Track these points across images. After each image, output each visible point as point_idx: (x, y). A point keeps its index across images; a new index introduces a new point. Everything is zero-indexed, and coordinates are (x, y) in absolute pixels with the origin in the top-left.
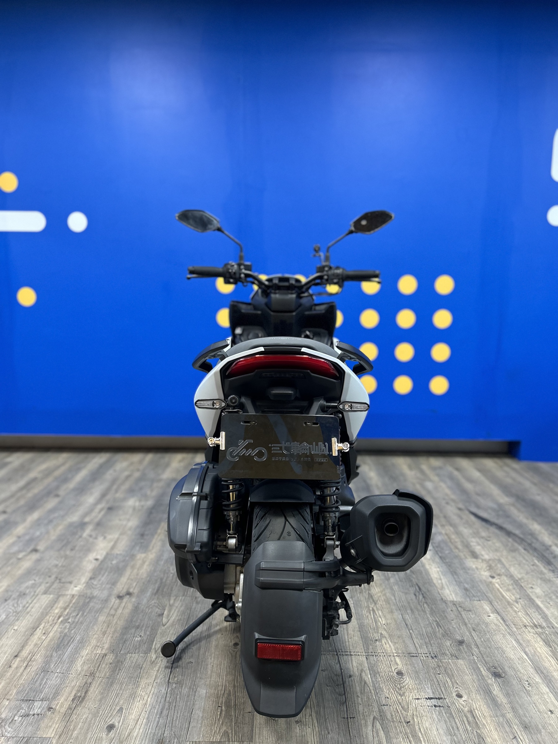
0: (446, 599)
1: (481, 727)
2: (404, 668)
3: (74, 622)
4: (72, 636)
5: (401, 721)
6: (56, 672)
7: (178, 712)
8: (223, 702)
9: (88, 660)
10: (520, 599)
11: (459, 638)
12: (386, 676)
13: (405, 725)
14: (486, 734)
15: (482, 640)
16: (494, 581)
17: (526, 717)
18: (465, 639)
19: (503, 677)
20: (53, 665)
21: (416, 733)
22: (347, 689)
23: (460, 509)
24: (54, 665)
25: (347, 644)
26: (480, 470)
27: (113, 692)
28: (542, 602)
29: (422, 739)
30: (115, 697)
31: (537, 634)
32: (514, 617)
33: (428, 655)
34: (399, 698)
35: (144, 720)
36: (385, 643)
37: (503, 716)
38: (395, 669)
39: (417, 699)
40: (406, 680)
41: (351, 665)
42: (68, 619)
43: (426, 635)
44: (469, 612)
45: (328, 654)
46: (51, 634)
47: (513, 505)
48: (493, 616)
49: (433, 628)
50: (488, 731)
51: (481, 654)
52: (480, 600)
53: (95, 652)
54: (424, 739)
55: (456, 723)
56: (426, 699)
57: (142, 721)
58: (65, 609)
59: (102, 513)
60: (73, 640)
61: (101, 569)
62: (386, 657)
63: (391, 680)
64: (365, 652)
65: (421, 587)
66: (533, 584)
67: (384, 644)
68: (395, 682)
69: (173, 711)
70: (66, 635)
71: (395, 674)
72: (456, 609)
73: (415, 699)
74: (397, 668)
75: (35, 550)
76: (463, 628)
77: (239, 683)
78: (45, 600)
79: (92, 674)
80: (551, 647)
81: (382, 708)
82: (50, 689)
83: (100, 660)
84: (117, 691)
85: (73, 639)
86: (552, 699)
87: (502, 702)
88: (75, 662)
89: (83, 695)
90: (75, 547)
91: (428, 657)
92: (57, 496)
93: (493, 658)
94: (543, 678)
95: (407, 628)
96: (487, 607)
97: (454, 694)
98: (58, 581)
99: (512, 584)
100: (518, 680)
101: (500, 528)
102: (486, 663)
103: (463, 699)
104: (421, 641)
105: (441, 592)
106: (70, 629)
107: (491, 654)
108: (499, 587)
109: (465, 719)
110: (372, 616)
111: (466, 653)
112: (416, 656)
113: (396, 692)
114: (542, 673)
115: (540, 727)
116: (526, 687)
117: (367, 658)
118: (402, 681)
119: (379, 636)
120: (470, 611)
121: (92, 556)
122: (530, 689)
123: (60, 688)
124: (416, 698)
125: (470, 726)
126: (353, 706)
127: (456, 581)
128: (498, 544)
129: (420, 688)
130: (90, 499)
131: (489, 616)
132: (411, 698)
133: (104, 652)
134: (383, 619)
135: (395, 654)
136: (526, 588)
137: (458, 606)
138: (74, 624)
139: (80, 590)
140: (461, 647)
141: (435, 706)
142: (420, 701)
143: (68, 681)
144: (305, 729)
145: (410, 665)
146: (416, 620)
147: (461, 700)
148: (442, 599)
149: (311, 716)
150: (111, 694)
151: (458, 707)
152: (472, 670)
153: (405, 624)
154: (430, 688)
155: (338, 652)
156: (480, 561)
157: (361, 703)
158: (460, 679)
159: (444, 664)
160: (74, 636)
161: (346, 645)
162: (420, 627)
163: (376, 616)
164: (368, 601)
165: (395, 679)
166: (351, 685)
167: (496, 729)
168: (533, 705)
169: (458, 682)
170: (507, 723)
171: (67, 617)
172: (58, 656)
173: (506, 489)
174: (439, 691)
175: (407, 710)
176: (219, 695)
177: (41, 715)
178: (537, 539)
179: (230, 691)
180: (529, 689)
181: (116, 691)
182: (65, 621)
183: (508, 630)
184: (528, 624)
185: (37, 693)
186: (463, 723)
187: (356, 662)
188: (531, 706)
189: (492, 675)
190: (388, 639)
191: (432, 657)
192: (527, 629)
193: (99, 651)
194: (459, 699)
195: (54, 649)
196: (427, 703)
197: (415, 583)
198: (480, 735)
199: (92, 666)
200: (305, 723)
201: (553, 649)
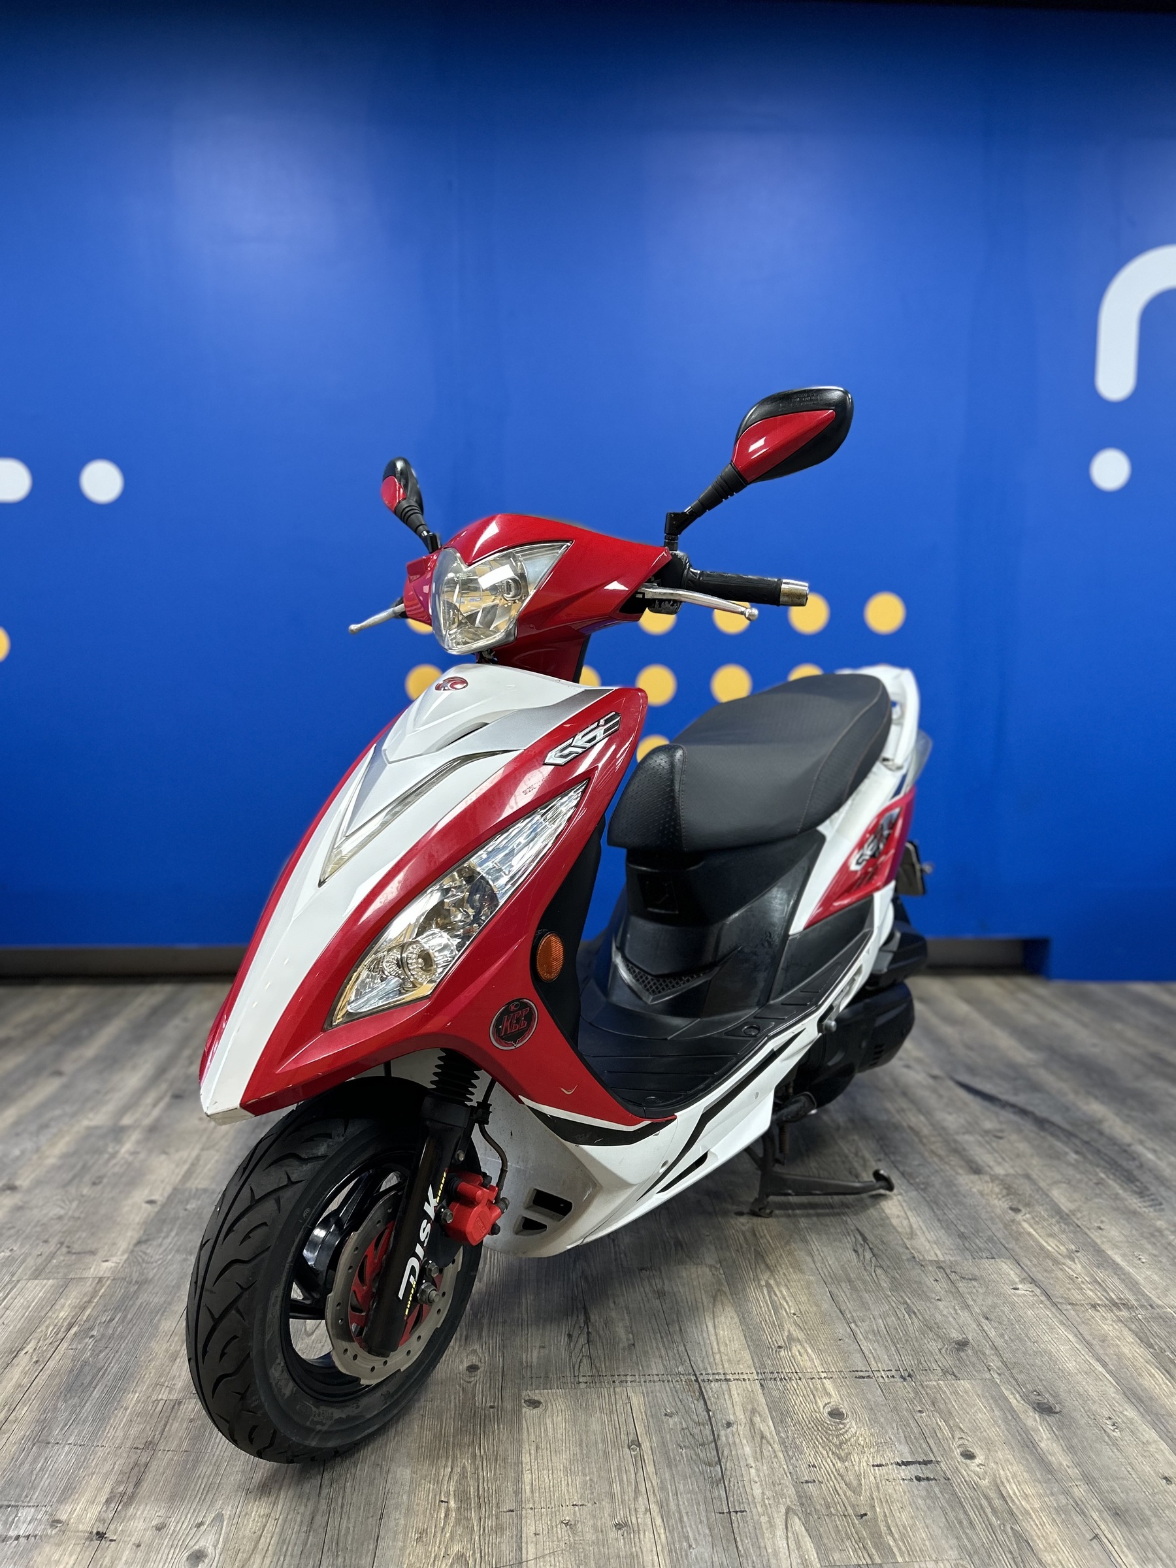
0: (921, 1258)
1: (1021, 1518)
2: (845, 1403)
3: (103, 1335)
4: (99, 1366)
5: (846, 1514)
6: (66, 1444)
7: (349, 1518)
8: (452, 1493)
9: (138, 1415)
10: (1077, 1251)
11: (955, 1335)
12: (806, 1420)
13: (857, 1522)
14: (1033, 1533)
15: (1006, 1338)
16: (1019, 1217)
17: (1114, 1491)
18: (970, 1339)
19: (1057, 1413)
20: (58, 1430)
21: (880, 1536)
22: (723, 1452)
23: (935, 1077)
24: (62, 1429)
25: (717, 1357)
26: (968, 1001)
27: (200, 1482)
28: (1124, 1256)
29: (895, 1550)
30: (205, 1492)
31: (1121, 1321)
32: (1069, 1290)
33: (893, 1373)
34: (839, 1464)
35: (272, 1537)
36: (799, 1351)
37: (1067, 1493)
38: (826, 1405)
39: (877, 1466)
40: (850, 1428)
41: (729, 1402)
42: (91, 1329)
43: (885, 1332)
44: (973, 1282)
45: (677, 1381)
46: (51, 1364)
47: (1045, 1065)
48: (1024, 1289)
49: (899, 1318)
50: (1037, 1525)
51: (1006, 1366)
52: (993, 1258)
53: (154, 1398)
54: (900, 1549)
55: (966, 1513)
56: (898, 1464)
57: (268, 1540)
58: (84, 1308)
59: (162, 1105)
60: (104, 1374)
61: (164, 1221)
62: (804, 1380)
63: (818, 1429)
64: (758, 1373)
65: (866, 1235)
66: (1102, 1222)
67: (798, 1354)
68: (826, 1433)
69: (337, 1514)
70: (85, 1363)
71: (826, 1415)
72: (945, 1276)
73: (873, 1466)
74: (828, 1403)
75: (12, 1188)
76: (964, 1315)
77: (485, 1449)
78: (37, 1290)
79: (149, 1445)
80: (1151, 1346)
81: (803, 1488)
82: (54, 1479)
83: (167, 1414)
84: (209, 1478)
85: (103, 1371)
86: (1167, 1453)
87: (1061, 1464)
88: (109, 1419)
89: (130, 1490)
90: (101, 1178)
91: (893, 1377)
92: (59, 1073)
93: (1033, 1374)
94: (1141, 1410)
95: (845, 1318)
96: (1008, 1269)
97: (957, 1453)
98: (64, 1250)
99: (1058, 1222)
100: (1089, 1417)
101: (1023, 1112)
102: (1018, 1384)
103: (977, 1461)
104: (876, 1345)
105: (911, 1245)
106: (95, 1354)
107: (1028, 1367)
108: (1031, 1230)
109: (984, 1502)
110: (768, 1298)
111: (974, 1365)
112: (869, 1377)
113: (830, 1453)
114: (1140, 1400)
115: (1148, 1513)
116: (1109, 1431)
117: (761, 1385)
118: (841, 1429)
119: (785, 1339)
120: (975, 1279)
121: (140, 1195)
122: (1117, 1434)
123: (76, 1477)
124: (875, 1463)
125: (998, 1518)
126: (739, 1488)
127: (939, 1220)
128: (1022, 1146)
129: (881, 1443)
130: (132, 1079)
131: (1017, 1289)
132: (865, 1464)
133: (174, 1396)
134: (790, 1304)
135: (823, 1375)
136: (1089, 1229)
137: (948, 1271)
138: (104, 1341)
139: (117, 1267)
140: (962, 1354)
141: (919, 1479)
142: (884, 1470)
143: (94, 1462)
144: (637, 1540)
145: (857, 1395)
146: (863, 1304)
147: (973, 1465)
148: (914, 1257)
149: (648, 1513)
150: (196, 1485)
151: (967, 1479)
152: (991, 1401)
153: (838, 1311)
154: (903, 1439)
155: (698, 1375)
156: (987, 1178)
157: (756, 1479)
158: (967, 1420)
159: (929, 1391)
160: (106, 1365)
161: (714, 1360)
162: (871, 1316)
163: (776, 1299)
164: (756, 1268)
165: (826, 1425)
166: (731, 1443)
167: (1054, 1520)
168: (1128, 1466)
169: (962, 1427)
170: (1075, 1506)
171: (87, 1325)
172: (69, 1410)
173: (1023, 1034)
174: (924, 1446)
175: (857, 1491)
176: (441, 1478)
177: (35, 1536)
178: (1101, 1133)
179: (464, 1467)
180: (1115, 1434)
181: (205, 1480)
182: (85, 1333)
183: (1058, 1315)
184: (1099, 1302)
185: (23, 1490)
186: (982, 1513)
187: (738, 1394)
188: (1123, 1469)
189: (1034, 1408)
190: (807, 1346)
191: (902, 1377)
192: (1099, 1311)
193: (164, 1396)
194: (968, 1462)
195: (61, 1393)
196: (899, 1473)
197: (853, 1228)
198: (1021, 1536)
199: (148, 1428)
200: (636, 1529)
201: (1158, 1351)
